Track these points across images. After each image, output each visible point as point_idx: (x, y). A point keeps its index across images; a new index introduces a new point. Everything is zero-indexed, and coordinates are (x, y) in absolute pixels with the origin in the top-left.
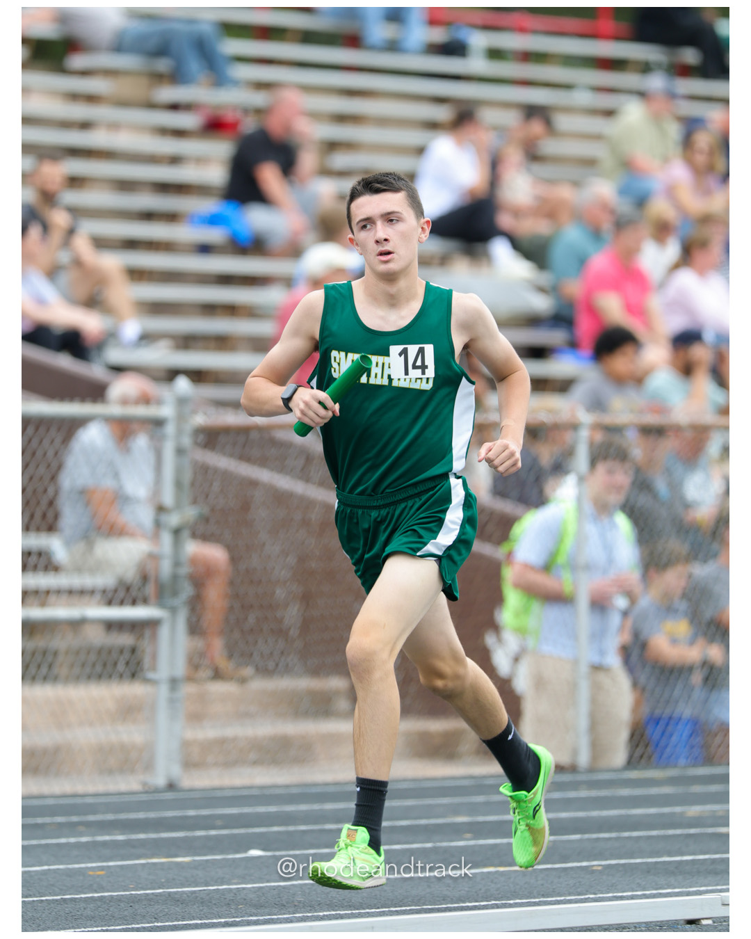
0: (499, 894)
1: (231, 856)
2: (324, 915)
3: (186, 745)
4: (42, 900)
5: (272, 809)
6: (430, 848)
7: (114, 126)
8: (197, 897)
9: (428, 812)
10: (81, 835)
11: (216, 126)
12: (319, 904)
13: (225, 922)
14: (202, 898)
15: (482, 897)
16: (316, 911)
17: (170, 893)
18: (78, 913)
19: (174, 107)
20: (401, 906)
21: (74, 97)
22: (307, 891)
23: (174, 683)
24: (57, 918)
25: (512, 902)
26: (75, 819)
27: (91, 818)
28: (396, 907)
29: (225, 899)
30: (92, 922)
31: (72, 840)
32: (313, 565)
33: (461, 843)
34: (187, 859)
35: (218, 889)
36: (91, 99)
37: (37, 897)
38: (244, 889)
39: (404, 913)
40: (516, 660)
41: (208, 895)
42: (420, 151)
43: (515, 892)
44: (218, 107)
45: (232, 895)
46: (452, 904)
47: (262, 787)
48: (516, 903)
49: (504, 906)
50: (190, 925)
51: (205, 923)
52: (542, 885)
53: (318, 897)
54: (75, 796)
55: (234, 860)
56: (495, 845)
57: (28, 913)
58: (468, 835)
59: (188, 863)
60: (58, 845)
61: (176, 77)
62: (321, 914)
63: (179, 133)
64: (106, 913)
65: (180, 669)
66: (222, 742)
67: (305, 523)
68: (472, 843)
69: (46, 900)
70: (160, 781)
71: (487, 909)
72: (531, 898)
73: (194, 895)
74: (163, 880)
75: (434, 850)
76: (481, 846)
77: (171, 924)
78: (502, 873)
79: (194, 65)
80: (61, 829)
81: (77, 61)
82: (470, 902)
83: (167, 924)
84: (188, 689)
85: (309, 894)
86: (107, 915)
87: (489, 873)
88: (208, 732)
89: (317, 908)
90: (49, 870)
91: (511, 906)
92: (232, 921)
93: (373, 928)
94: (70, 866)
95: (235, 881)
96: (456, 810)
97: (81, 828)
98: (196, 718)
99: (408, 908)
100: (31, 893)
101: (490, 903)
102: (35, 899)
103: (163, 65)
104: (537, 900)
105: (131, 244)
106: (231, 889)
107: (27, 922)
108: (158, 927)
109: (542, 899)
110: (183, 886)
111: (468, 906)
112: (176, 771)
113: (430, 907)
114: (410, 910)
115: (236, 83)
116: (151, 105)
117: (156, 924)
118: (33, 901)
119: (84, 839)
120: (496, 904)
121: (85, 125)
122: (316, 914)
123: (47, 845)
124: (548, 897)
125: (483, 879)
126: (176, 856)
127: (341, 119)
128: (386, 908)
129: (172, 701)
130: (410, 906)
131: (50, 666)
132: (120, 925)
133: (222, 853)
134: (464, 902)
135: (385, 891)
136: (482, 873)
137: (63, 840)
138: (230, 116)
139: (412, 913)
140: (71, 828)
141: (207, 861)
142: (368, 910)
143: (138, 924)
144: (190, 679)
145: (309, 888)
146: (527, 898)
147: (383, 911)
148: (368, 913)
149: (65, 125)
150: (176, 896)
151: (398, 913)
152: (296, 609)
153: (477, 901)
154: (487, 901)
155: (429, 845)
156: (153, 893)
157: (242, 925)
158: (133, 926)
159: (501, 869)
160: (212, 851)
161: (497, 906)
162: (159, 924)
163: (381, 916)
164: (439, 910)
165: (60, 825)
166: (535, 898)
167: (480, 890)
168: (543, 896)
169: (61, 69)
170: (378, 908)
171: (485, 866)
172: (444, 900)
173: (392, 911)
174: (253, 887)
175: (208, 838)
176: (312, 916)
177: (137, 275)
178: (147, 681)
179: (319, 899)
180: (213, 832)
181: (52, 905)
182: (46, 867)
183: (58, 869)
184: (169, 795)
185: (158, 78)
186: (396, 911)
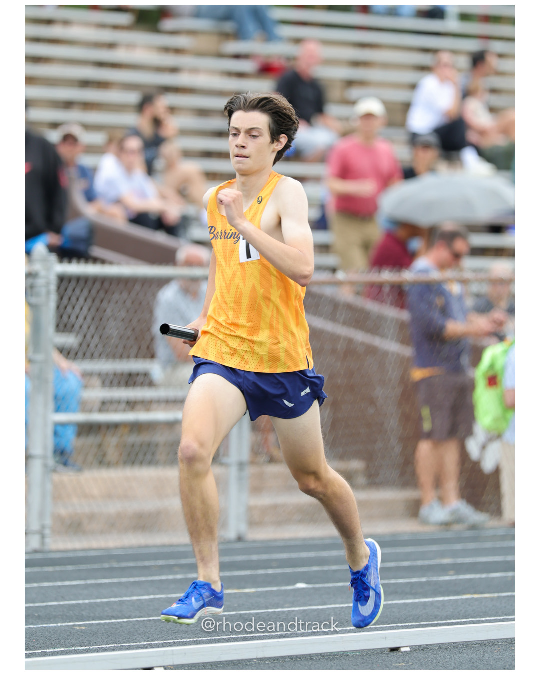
0: (474, 614)
1: (283, 588)
2: (351, 630)
3: (250, 509)
4: (150, 620)
5: (312, 555)
6: (425, 582)
7: (195, 71)
8: (260, 617)
9: (423, 556)
10: (177, 573)
11: (266, 70)
12: (347, 622)
13: (280, 635)
14: (264, 618)
15: (463, 616)
16: (345, 627)
17: (241, 615)
18: (176, 629)
19: (237, 57)
20: (406, 623)
21: (166, 50)
22: (338, 613)
23: (241, 465)
24: (162, 633)
25: (484, 619)
26: (172, 562)
27: (184, 562)
28: (402, 623)
29: (280, 618)
30: (187, 635)
31: (171, 577)
32: (339, 381)
33: (447, 578)
34: (252, 591)
35: (275, 612)
36: (178, 51)
37: (146, 617)
38: (293, 611)
39: (408, 627)
40: (484, 447)
41: (268, 615)
42: (413, 87)
43: (486, 612)
44: (269, 57)
45: (285, 615)
46: (442, 620)
47: (304, 540)
48: (487, 620)
49: (479, 622)
50: (256, 637)
51: (266, 636)
52: (505, 607)
53: (346, 617)
54: (171, 546)
55: (286, 591)
56: (471, 580)
57: (140, 629)
58: (452, 573)
59: (253, 594)
60: (161, 581)
61: (239, 35)
62: (349, 629)
63: (241, 75)
64: (196, 629)
65: (246, 455)
66: (275, 507)
67: (334, 351)
68: (454, 578)
69: (153, 620)
70: (232, 534)
71: (466, 624)
72: (497, 616)
73: (258, 616)
74: (236, 605)
75: (428, 583)
76: (461, 580)
77: (242, 636)
78: (477, 600)
79: (251, 26)
80: (162, 570)
81: (168, 24)
82: (455, 619)
83: (239, 636)
84: (250, 471)
85: (340, 614)
86: (196, 630)
87: (467, 599)
88: (265, 500)
89: (346, 624)
90: (155, 599)
91: (483, 622)
92: (286, 634)
93: (386, 638)
94: (170, 596)
95: (287, 606)
96: (443, 555)
97: (177, 569)
98: (257, 490)
99: (410, 624)
100: (142, 615)
101: (468, 620)
102: (146, 619)
103: (229, 27)
104: (502, 618)
105: (208, 155)
106: (284, 612)
107: (140, 635)
108: (233, 638)
109: (505, 617)
110: (250, 609)
111: (453, 623)
112: (243, 528)
113: (426, 623)
114: (412, 625)
115: (280, 39)
116: (221, 56)
117: (232, 637)
118: (144, 621)
119: (179, 577)
120: (473, 621)
121: (174, 70)
122: (345, 629)
123: (152, 581)
124: (509, 616)
125: (463, 604)
126: (245, 588)
127: (356, 64)
128: (394, 624)
129: (240, 479)
130: (411, 622)
131: (153, 454)
132: (206, 637)
133: (277, 585)
134: (450, 619)
135: (394, 612)
136: (462, 599)
137: (164, 578)
138: (276, 63)
139: (413, 628)
140: (170, 569)
141: (267, 592)
142: (382, 626)
143: (219, 636)
144: (253, 463)
145: (340, 611)
146: (495, 616)
147: (393, 627)
148: (382, 628)
149: (160, 70)
150: (246, 617)
151: (403, 628)
152: (328, 412)
153: (459, 619)
154: (467, 619)
155: (424, 580)
156: (229, 615)
157: (292, 637)
158: (216, 638)
159: (476, 596)
160: (270, 584)
161: (474, 623)
162: (234, 637)
163: (391, 630)
164: (432, 626)
165: (162, 567)
166: (500, 616)
167: (461, 611)
168: (506, 615)
169: (156, 30)
170: (389, 624)
171: (464, 594)
172: (436, 618)
173: (399, 626)
174: (300, 610)
175: (267, 575)
176: (342, 630)
177: (212, 176)
178: (222, 464)
179: (347, 618)
180: (270, 571)
181: (158, 624)
182: (152, 597)
183: (161, 598)
184: (239, 546)
185: (227, 36)
186: (402, 626)
